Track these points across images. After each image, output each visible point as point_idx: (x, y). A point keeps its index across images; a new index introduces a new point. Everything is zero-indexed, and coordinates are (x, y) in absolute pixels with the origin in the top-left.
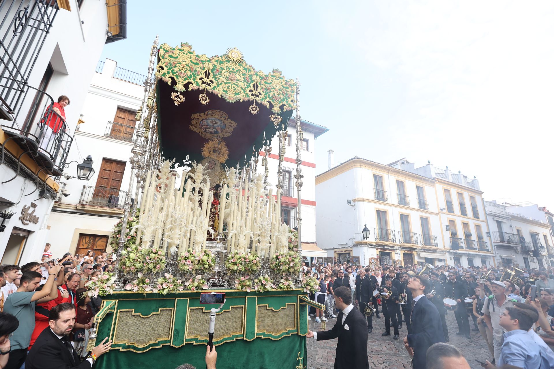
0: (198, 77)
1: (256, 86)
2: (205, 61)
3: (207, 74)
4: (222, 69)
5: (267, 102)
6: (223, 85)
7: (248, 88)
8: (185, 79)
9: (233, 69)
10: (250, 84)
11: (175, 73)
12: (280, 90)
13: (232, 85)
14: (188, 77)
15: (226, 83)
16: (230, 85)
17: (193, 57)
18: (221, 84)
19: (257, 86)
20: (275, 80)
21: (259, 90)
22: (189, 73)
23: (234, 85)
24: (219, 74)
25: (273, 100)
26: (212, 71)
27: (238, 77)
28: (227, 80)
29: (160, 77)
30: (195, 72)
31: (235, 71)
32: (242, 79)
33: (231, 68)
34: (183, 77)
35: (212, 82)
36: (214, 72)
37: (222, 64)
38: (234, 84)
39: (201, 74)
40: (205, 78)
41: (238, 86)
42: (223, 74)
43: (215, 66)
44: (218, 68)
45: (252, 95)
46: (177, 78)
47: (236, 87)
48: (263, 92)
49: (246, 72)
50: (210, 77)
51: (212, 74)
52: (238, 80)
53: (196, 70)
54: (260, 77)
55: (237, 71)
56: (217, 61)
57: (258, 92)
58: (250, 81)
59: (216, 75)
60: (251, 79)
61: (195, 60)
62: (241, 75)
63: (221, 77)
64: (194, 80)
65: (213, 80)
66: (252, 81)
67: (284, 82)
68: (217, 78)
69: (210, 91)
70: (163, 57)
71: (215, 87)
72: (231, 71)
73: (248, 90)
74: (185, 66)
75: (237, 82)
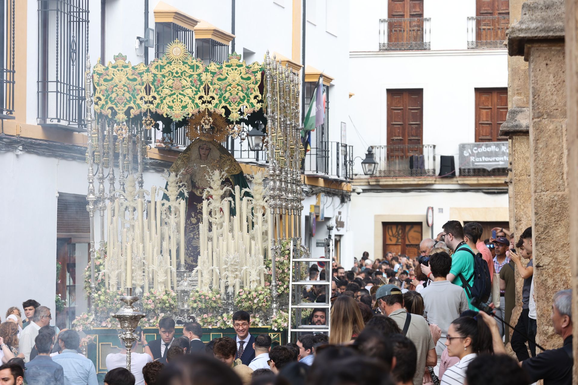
0: (138, 97)
1: (207, 90)
2: (142, 73)
3: (148, 90)
4: (164, 76)
5: (223, 107)
6: (168, 99)
7: (197, 94)
8: (125, 104)
9: (177, 73)
10: (199, 89)
11: (113, 101)
12: (238, 85)
13: (177, 96)
14: (128, 101)
15: (170, 96)
16: (175, 96)
17: (129, 70)
18: (164, 99)
19: (209, 88)
20: (232, 72)
21: (211, 94)
22: (127, 95)
23: (180, 96)
24: (161, 86)
25: (229, 103)
26: (153, 84)
27: (184, 83)
28: (172, 91)
29: (99, 111)
30: (134, 91)
31: (180, 74)
32: (189, 84)
33: (174, 71)
34: (122, 103)
35: (154, 98)
36: (155, 84)
37: (162, 70)
38: (180, 94)
39: (141, 92)
40: (146, 96)
41: (184, 96)
42: (165, 84)
43: (155, 75)
44: (159, 76)
45: (204, 102)
46: (117, 107)
47: (183, 99)
48: (217, 94)
49: (194, 71)
50: (151, 93)
51: (152, 87)
52: (184, 87)
53: (135, 89)
54: (212, 73)
55: (182, 73)
56: (157, 67)
57: (211, 97)
58: (199, 83)
59: (158, 87)
60: (200, 80)
61: (132, 75)
62: (188, 79)
63: (163, 88)
64: (134, 103)
65: (155, 95)
66: (202, 83)
67: (244, 71)
68: (159, 91)
69: (154, 111)
70: (98, 85)
71: (158, 104)
72: (175, 77)
73: (197, 97)
74: (123, 86)
75: (183, 91)
